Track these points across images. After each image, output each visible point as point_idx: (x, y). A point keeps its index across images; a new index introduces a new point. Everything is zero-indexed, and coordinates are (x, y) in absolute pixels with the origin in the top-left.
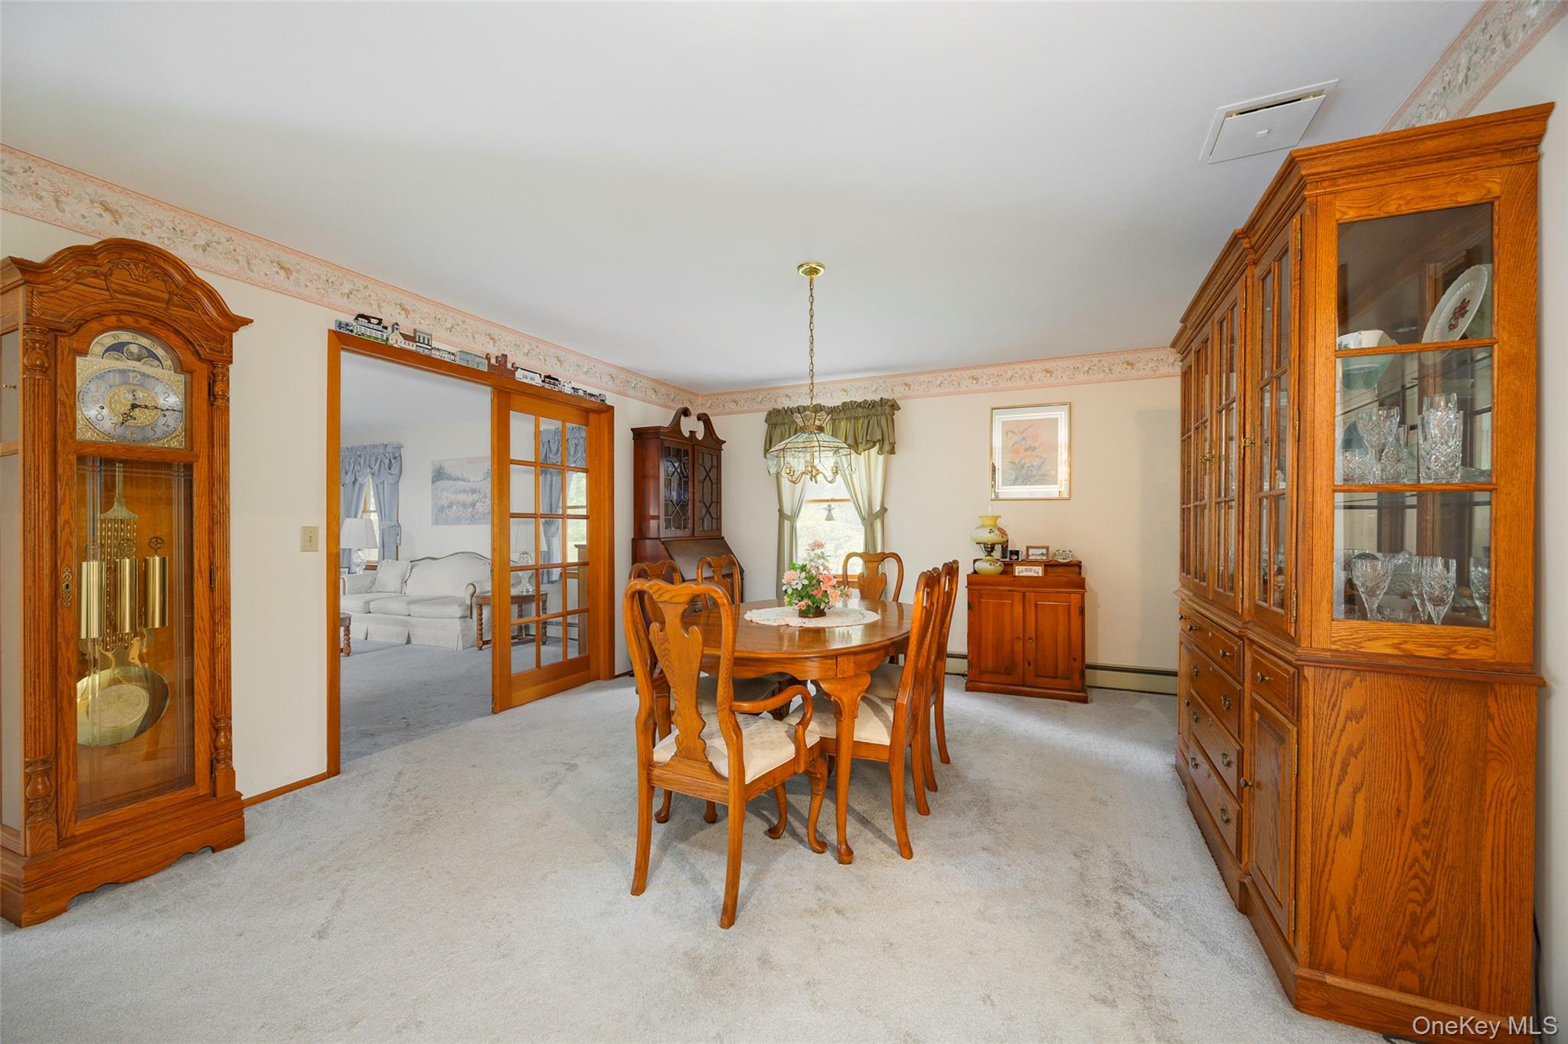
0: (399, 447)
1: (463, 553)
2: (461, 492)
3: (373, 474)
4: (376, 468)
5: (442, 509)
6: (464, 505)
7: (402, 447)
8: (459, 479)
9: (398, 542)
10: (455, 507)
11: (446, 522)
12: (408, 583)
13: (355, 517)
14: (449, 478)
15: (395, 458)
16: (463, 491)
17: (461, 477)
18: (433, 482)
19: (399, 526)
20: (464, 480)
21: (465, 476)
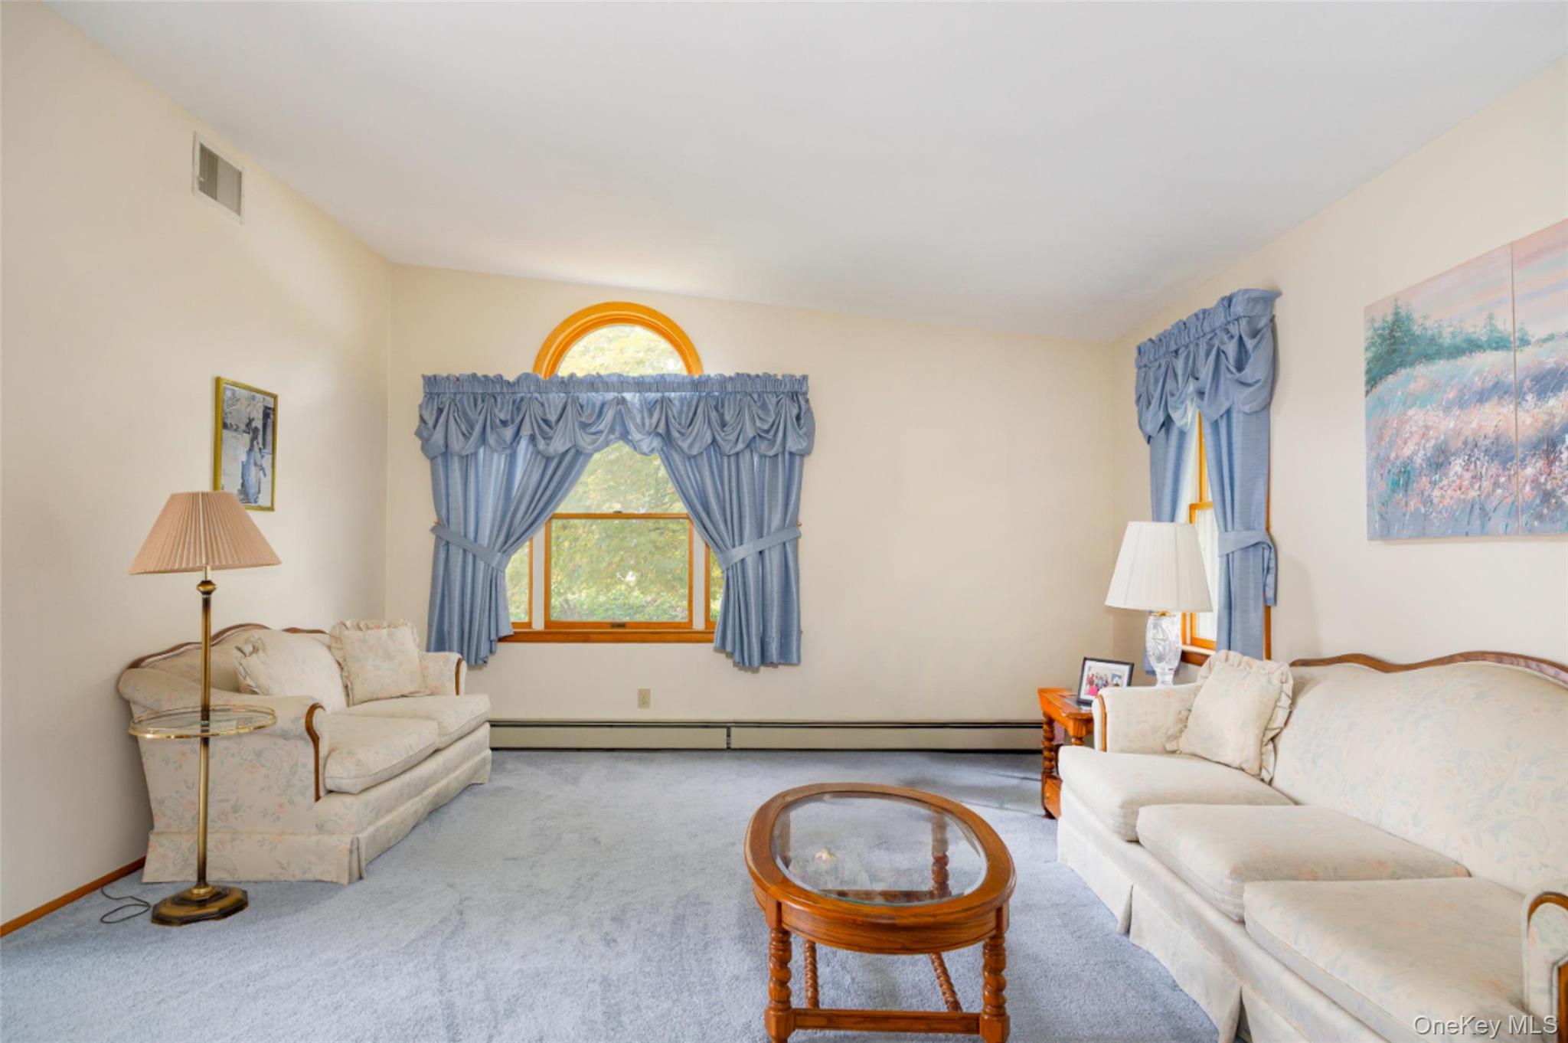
0: (1268, 298)
1: (1500, 657)
2: (1482, 397)
3: (1201, 394)
4: (1206, 371)
5: (1402, 478)
6: (1501, 452)
7: (1278, 294)
8: (1473, 346)
9: (1270, 593)
10: (1457, 465)
11: (1422, 530)
12: (1282, 743)
13: (1172, 519)
14: (1433, 350)
15: (1255, 333)
16: (1497, 390)
17: (1481, 334)
18: (1373, 380)
19: (1272, 546)
20: (1499, 344)
21: (1504, 325)
